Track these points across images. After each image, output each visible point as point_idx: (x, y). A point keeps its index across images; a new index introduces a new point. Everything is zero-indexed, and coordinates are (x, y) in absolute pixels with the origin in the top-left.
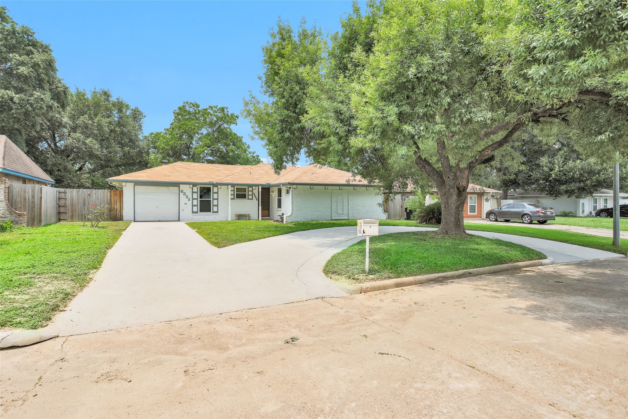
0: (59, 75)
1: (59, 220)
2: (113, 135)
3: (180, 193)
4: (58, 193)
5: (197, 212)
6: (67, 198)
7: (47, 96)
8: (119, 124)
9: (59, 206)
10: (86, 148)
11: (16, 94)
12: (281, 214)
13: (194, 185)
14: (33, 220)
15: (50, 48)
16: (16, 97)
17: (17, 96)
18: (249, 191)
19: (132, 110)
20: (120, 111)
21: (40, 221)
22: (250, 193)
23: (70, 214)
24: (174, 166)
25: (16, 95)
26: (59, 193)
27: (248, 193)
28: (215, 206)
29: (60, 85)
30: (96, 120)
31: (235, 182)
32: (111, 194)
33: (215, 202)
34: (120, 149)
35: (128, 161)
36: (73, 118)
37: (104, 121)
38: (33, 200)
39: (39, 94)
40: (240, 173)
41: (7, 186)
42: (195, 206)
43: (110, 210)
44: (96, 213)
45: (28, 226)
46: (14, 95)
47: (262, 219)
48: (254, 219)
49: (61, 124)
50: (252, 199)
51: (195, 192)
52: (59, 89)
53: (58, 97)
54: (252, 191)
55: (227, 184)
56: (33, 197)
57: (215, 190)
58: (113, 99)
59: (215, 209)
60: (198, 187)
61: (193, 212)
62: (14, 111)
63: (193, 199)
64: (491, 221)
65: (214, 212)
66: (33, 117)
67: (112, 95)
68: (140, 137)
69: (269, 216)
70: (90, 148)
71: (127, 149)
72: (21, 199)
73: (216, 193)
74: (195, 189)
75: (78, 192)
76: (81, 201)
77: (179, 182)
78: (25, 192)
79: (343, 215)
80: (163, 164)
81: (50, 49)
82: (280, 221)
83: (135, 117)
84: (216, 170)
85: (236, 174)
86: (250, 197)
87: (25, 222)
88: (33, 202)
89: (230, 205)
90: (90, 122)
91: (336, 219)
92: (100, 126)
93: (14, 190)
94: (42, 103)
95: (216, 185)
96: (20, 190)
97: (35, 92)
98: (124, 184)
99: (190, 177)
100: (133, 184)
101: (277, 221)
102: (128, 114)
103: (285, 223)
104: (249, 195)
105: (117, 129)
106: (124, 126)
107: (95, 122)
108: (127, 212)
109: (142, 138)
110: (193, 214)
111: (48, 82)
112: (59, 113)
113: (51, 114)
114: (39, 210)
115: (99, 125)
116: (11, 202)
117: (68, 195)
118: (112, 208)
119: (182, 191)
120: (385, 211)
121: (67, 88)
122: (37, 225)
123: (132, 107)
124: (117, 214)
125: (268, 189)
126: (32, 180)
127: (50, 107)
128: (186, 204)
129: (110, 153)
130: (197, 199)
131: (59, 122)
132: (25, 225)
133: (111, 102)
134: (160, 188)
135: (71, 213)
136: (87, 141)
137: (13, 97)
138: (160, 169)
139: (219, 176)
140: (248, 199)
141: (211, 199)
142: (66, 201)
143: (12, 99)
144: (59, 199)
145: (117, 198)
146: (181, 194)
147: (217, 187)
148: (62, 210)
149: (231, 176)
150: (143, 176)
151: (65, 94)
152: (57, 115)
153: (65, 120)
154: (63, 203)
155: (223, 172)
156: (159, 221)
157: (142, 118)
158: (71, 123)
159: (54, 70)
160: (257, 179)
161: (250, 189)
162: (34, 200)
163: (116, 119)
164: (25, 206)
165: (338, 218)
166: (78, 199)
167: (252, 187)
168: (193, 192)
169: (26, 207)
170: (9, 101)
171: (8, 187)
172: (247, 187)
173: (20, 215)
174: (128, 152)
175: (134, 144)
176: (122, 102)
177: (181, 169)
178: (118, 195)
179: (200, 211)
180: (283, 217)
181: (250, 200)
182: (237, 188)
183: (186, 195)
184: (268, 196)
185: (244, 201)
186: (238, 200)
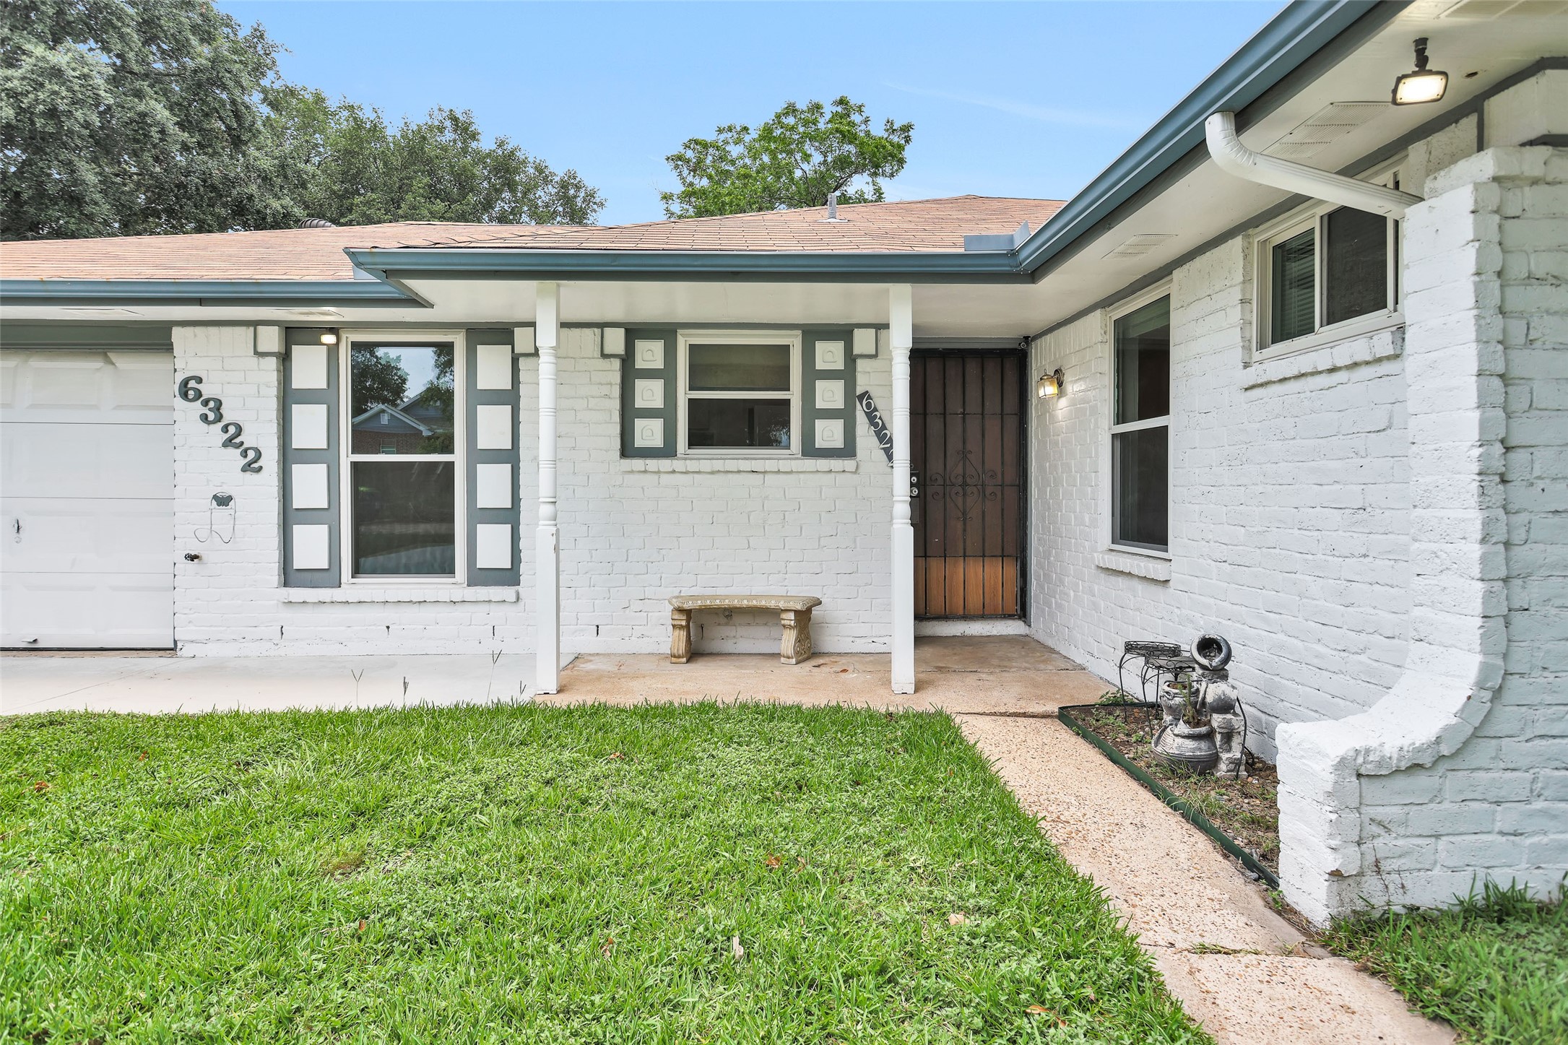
3: (176, 401)
5: (325, 577)
13: (302, 326)
18: (812, 375)
22: (830, 394)
27: (809, 394)
28: (494, 515)
33: (493, 485)
42: (310, 515)
50: (849, 449)
51: (309, 396)
54: (848, 374)
57: (494, 368)
59: (493, 546)
60: (333, 351)
61: (290, 575)
63: (288, 455)
65: (481, 577)
69: (1022, 613)
73: (495, 397)
74: (310, 369)
86: (829, 433)
104: (812, 414)
110: (297, 594)
119: (191, 389)
125: (1010, 366)
128: (223, 501)
130: (326, 456)
140: (810, 450)
141: (458, 456)
146: (187, 414)
147: (511, 339)
156: (33, 649)
161: (829, 355)
167: (847, 339)
168: (288, 397)
172: (795, 342)
179: (357, 571)
180: (1225, 706)
181: (823, 464)
182: (693, 349)
183: (228, 416)
184: (1011, 423)
185: (770, 465)
186: (706, 465)
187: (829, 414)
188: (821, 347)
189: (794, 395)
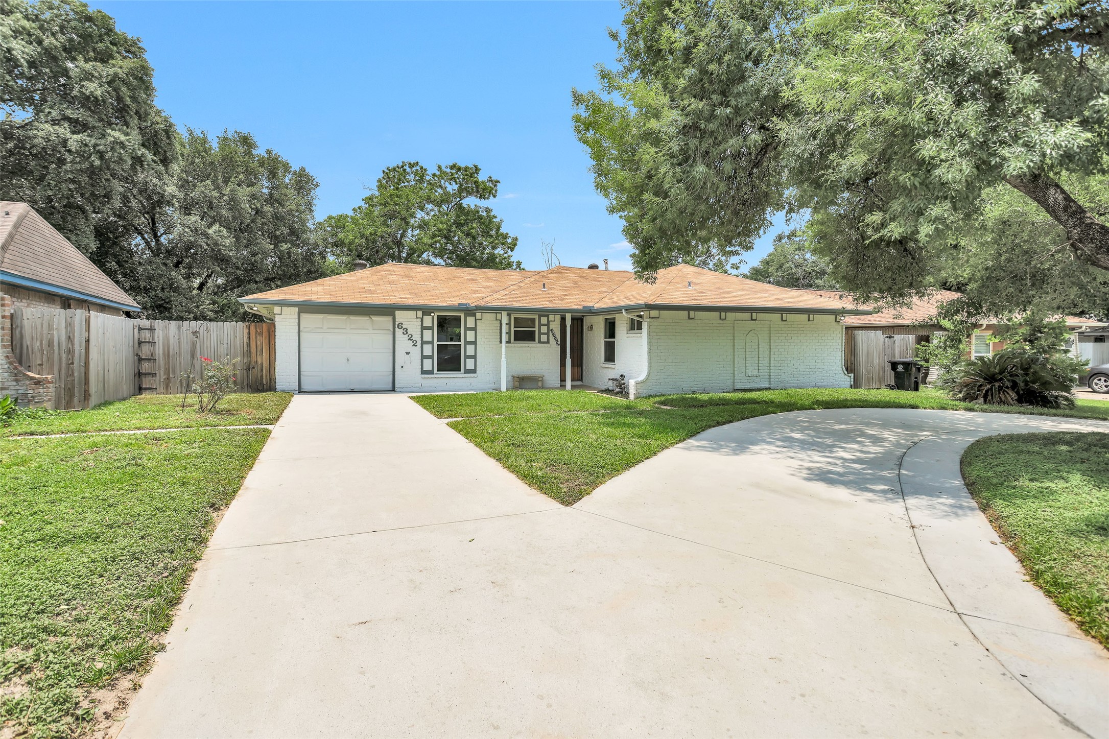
0: (158, 102)
1: (140, 390)
2: (259, 220)
3: (397, 329)
4: (136, 330)
5: (431, 372)
6: (156, 341)
7: (133, 139)
8: (271, 200)
9: (140, 360)
10: (208, 245)
11: (73, 133)
12: (618, 377)
13: (426, 311)
14: (70, 392)
15: (140, 45)
16: (74, 140)
17: (75, 137)
18: (540, 325)
19: (295, 173)
20: (273, 174)
21: (86, 396)
22: (544, 329)
23: (163, 377)
24: (380, 271)
25: (72, 136)
26: (140, 329)
27: (539, 329)
28: (470, 357)
29: (158, 119)
30: (227, 191)
31: (516, 305)
32: (249, 333)
33: (470, 350)
34: (272, 247)
35: (288, 270)
36: (184, 185)
37: (243, 192)
38: (70, 346)
39: (117, 134)
40: (521, 284)
41: (7, 314)
42: (428, 357)
43: (249, 368)
44: (211, 377)
45: (57, 408)
46: (68, 135)
47: (573, 387)
48: (551, 386)
49: (162, 197)
50: (548, 342)
51: (427, 328)
52: (157, 127)
53: (155, 144)
54: (548, 325)
55: (497, 310)
56: (70, 339)
57: (470, 322)
58: (260, 151)
59: (470, 364)
60: (433, 317)
61: (424, 372)
62: (68, 167)
63: (423, 343)
64: (1094, 391)
65: (467, 372)
66: (107, 180)
67: (258, 144)
68: (310, 224)
69: (581, 380)
70: (216, 244)
71: (285, 247)
72: (41, 344)
73: (471, 329)
74: (428, 321)
75: (179, 327)
76: (186, 347)
77: (394, 305)
78: (50, 327)
79: (757, 380)
80: (357, 268)
81: (139, 48)
82: (617, 393)
83: (301, 188)
84: (468, 279)
85: (515, 287)
86: (544, 338)
87: (49, 400)
88: (70, 352)
89: (503, 356)
90: (215, 194)
91: (743, 387)
92: (233, 203)
93: (25, 322)
94: (122, 151)
95: (470, 311)
96: (39, 322)
97: (109, 131)
98: (277, 309)
99: (416, 295)
100: (296, 309)
101: (608, 391)
102: (287, 180)
103: (632, 397)
104: (540, 334)
105: (268, 209)
106: (279, 204)
107: (224, 195)
108: (285, 373)
109: (312, 227)
110: (423, 376)
111: (137, 113)
112: (159, 176)
113: (141, 177)
114: (83, 369)
115: (233, 199)
116: (18, 351)
117: (159, 335)
118: (253, 364)
119: (400, 326)
120: (847, 370)
121: (171, 126)
122: (79, 406)
123: (295, 167)
124: (262, 376)
125: (579, 321)
126: (85, 301)
127: (138, 161)
128: (408, 353)
129: (254, 255)
130: (432, 342)
131: (159, 193)
132: (48, 405)
133: (257, 159)
134: (352, 318)
135: (165, 374)
136: (210, 231)
137: (68, 140)
138: (352, 278)
139: (476, 292)
140: (540, 342)
141: (462, 343)
142: (154, 346)
143: (65, 142)
144: (140, 343)
145: (263, 341)
146: (399, 332)
147: (474, 315)
148: (146, 367)
149: (502, 292)
150: (317, 293)
151: (169, 138)
152: (155, 181)
153: (171, 189)
154: (148, 353)
155: (484, 284)
156: (352, 391)
157: (312, 188)
158: (181, 195)
159: (148, 89)
160: (561, 299)
161: (544, 320)
162: (73, 345)
163: (266, 191)
164: (50, 360)
165: (749, 386)
166: (179, 342)
167: (547, 316)
168: (423, 328)
169: (53, 365)
170: (60, 148)
171: (12, 315)
172: (536, 316)
173: (38, 383)
174: (287, 253)
175: (298, 237)
176: (276, 158)
177: (395, 278)
178: (265, 333)
179: (438, 370)
180: (624, 384)
181: (543, 345)
182: (515, 318)
183: (409, 333)
184: (580, 335)
185: (532, 345)
186: (519, 345)
187: (544, 334)
188: (542, 318)
189: (536, 329)
